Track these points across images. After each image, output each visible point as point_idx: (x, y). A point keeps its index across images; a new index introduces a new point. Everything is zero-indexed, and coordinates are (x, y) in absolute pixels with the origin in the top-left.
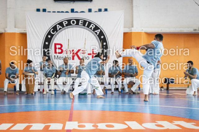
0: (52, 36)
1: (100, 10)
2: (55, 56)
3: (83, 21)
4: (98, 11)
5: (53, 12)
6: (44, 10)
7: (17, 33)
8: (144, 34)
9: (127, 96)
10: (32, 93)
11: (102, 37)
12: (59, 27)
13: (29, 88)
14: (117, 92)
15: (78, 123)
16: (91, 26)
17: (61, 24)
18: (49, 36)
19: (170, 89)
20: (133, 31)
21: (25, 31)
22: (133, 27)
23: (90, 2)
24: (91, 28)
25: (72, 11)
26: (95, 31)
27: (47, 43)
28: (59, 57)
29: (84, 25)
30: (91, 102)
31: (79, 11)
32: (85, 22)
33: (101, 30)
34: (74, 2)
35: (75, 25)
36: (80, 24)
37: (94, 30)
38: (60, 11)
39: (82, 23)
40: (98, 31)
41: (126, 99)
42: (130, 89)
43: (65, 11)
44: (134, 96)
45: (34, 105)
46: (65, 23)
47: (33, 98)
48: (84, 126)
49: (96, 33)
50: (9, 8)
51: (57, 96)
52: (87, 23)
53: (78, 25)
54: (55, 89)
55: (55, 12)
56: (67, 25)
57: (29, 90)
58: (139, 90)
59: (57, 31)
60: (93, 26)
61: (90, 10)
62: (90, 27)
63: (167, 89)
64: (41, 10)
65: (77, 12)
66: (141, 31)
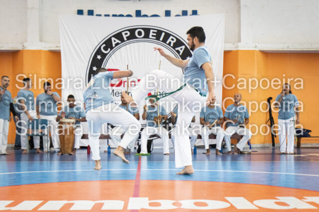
0: (104, 56)
1: (185, 13)
3: (156, 31)
4: (181, 14)
5: (106, 15)
6: (91, 13)
8: (260, 54)
9: (229, 158)
12: (115, 41)
15: (149, 200)
16: (169, 40)
17: (119, 36)
18: (99, 57)
19: (302, 146)
20: (240, 49)
21: (57, 47)
22: (240, 41)
24: (170, 43)
25: (138, 13)
26: (177, 49)
27: (95, 69)
28: (115, 92)
29: (158, 38)
30: (170, 167)
31: (149, 15)
32: (159, 33)
33: (186, 48)
35: (143, 38)
36: (150, 37)
37: (174, 47)
38: (118, 15)
39: (155, 34)
40: (181, 49)
41: (229, 163)
42: (235, 146)
43: (125, 15)
44: (242, 157)
45: (74, 172)
46: (126, 34)
48: (159, 205)
49: (178, 52)
50: (32, 8)
52: (163, 34)
53: (148, 38)
54: (109, 146)
55: (108, 15)
56: (128, 38)
59: (112, 48)
60: (172, 40)
61: (168, 13)
62: (168, 42)
63: (298, 146)
64: (85, 12)
65: (145, 16)
66: (254, 49)
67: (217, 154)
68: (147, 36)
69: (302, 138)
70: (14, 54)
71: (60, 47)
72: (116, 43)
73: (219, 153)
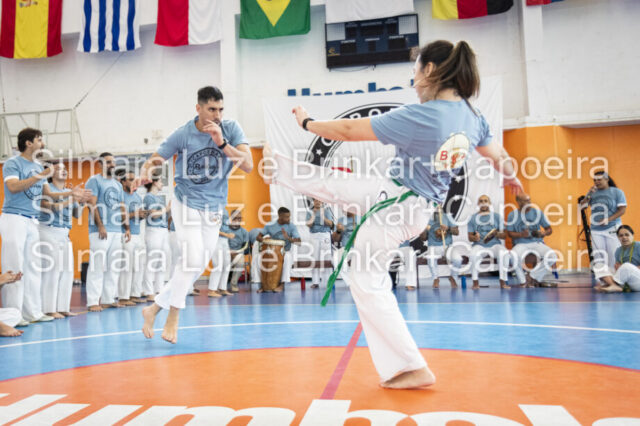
0: (326, 150)
5: (326, 94)
6: (306, 92)
8: (560, 131)
18: (319, 152)
20: (528, 125)
22: (527, 113)
31: (388, 88)
34: (375, 65)
38: (344, 91)
43: (353, 91)
46: (356, 117)
55: (330, 94)
64: (299, 92)
65: (382, 90)
66: (552, 124)
67: (502, 288)
73: (505, 287)
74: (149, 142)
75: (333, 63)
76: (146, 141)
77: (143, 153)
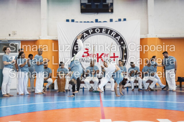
1: (120, 20)
2: (82, 59)
3: (106, 29)
4: (118, 20)
5: (80, 22)
6: (73, 21)
7: (50, 40)
10: (63, 91)
11: (122, 43)
12: (85, 34)
13: (61, 86)
14: (137, 89)
16: (112, 34)
17: (87, 32)
19: (183, 86)
20: (148, 37)
21: (56, 38)
22: (148, 33)
23: (111, 13)
24: (113, 35)
26: (116, 38)
31: (102, 21)
32: (107, 30)
33: (121, 37)
34: (98, 13)
35: (99, 33)
36: (103, 32)
37: (115, 37)
38: (86, 21)
39: (105, 31)
40: (118, 38)
43: (90, 21)
44: (152, 93)
46: (91, 31)
47: (64, 95)
49: (117, 39)
50: (44, 19)
51: (85, 93)
52: (109, 31)
54: (83, 87)
55: (82, 22)
56: (92, 33)
57: (61, 89)
58: (156, 87)
59: (84, 38)
60: (114, 33)
61: (111, 20)
62: (112, 35)
63: (181, 86)
64: (70, 20)
65: (100, 22)
66: (155, 37)
68: (101, 32)
69: (183, 82)
70: (34, 42)
71: (58, 38)
72: (86, 35)
74: (11, 35)
75: (83, 11)
76: (10, 35)
77: (9, 39)
